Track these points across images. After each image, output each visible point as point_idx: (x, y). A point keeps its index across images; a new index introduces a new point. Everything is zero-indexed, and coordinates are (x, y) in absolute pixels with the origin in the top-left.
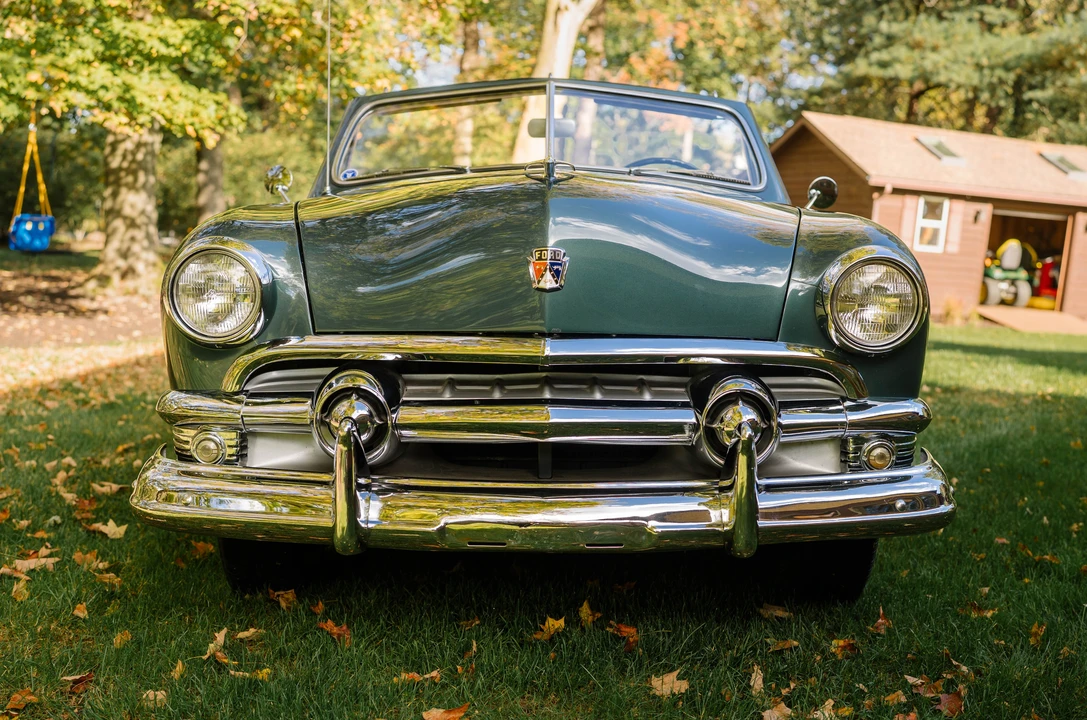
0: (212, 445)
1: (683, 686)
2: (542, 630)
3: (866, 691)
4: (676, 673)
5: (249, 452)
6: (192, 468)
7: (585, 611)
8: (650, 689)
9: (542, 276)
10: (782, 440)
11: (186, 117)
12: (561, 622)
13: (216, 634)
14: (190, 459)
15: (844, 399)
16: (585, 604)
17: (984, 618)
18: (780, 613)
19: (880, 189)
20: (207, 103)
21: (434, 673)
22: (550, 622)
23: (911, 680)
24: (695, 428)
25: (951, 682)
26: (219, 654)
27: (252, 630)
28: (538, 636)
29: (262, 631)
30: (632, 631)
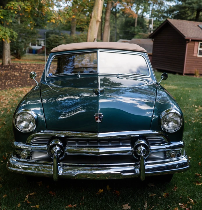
0: (24, 154)
1: (129, 207)
2: (98, 192)
3: (170, 207)
4: (128, 204)
5: (33, 155)
6: (21, 160)
7: (108, 187)
8: (122, 208)
9: (98, 120)
10: (151, 152)
11: (2, 36)
12: (102, 190)
13: (26, 196)
14: (20, 158)
15: (165, 142)
16: (108, 186)
17: (199, 185)
18: (152, 185)
19: (188, 40)
20: (8, 32)
21: (75, 205)
22: (100, 190)
23: (180, 204)
24: (131, 151)
25: (189, 204)
26: (27, 201)
27: (33, 193)
28: (98, 194)
29: (36, 193)
30: (118, 192)
